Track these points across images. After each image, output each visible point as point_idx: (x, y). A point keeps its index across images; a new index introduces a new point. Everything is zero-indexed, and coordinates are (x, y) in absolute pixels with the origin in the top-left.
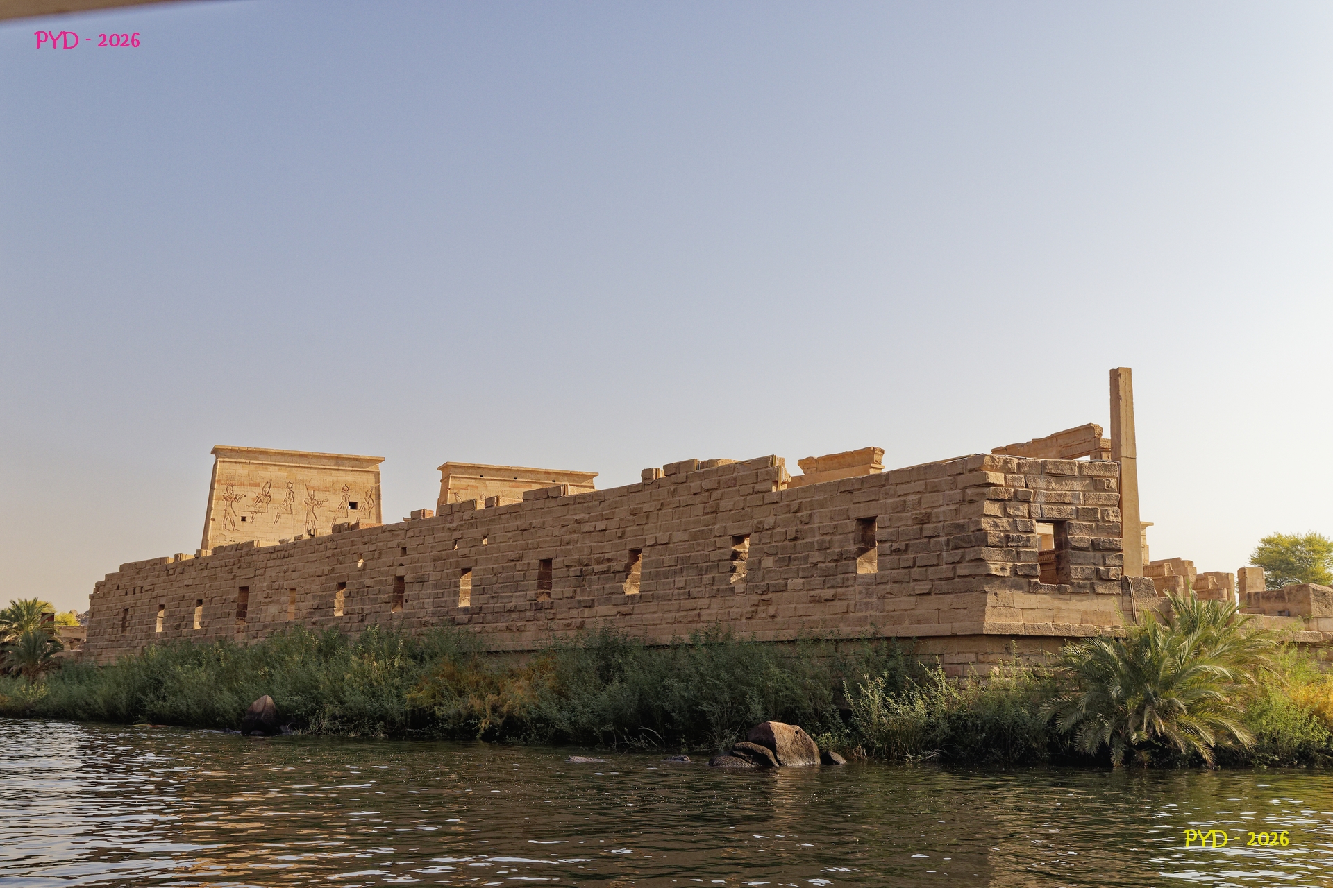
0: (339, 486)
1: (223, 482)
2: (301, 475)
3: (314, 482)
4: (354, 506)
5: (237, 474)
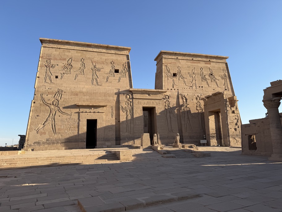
0: (109, 61)
1: (45, 58)
2: (88, 55)
3: (96, 59)
4: (117, 71)
5: (53, 54)
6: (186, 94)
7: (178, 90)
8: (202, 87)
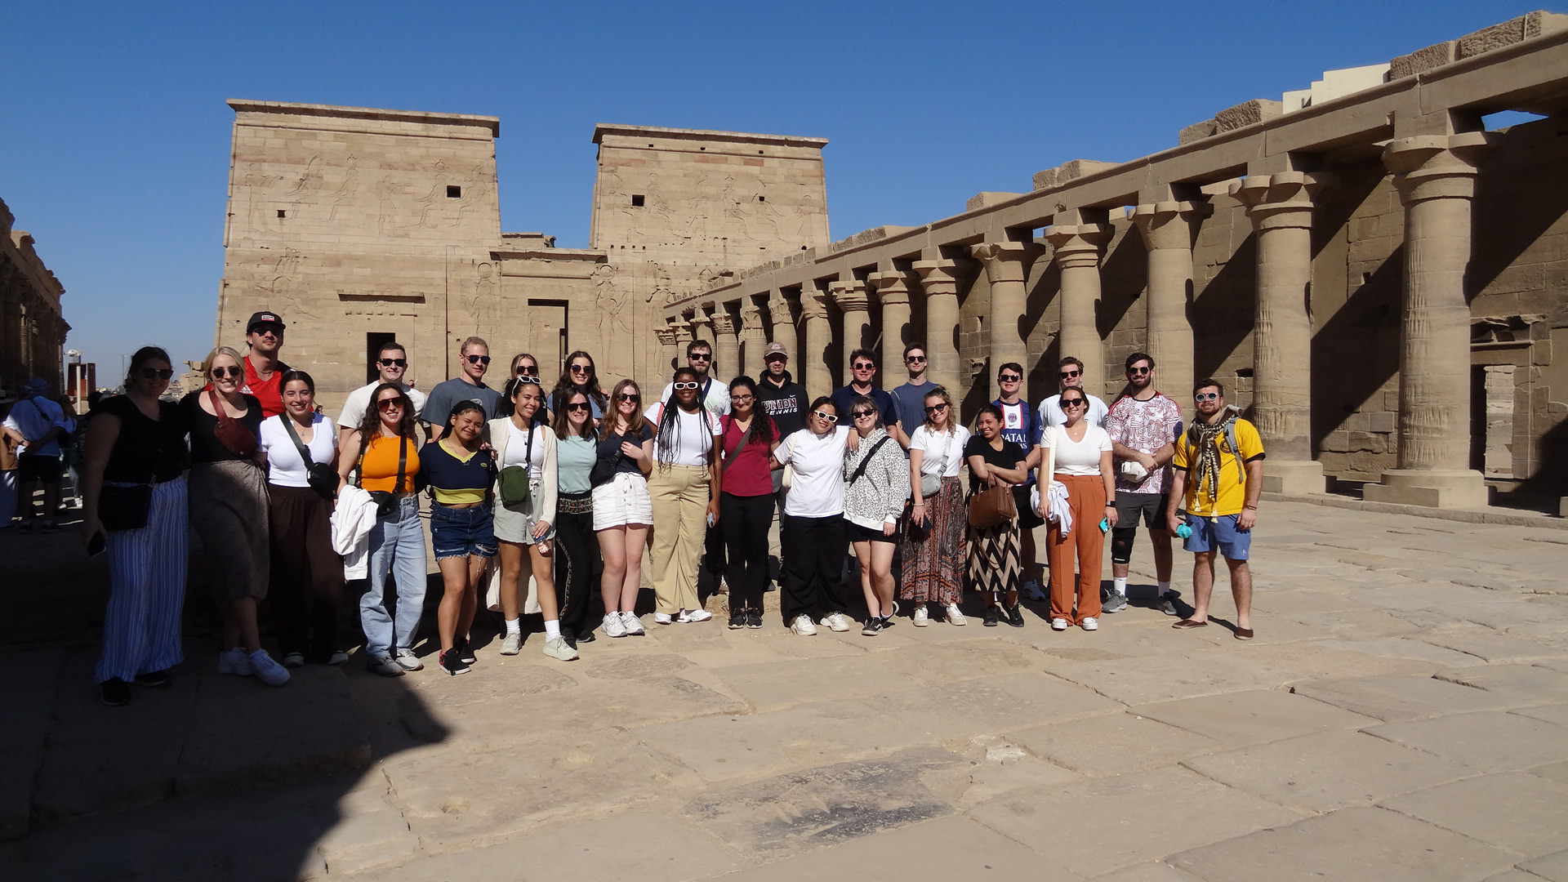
0: (430, 162)
2: (368, 145)
3: (391, 156)
4: (454, 192)
5: (267, 144)
6: (667, 262)
7: (644, 248)
8: (724, 239)
